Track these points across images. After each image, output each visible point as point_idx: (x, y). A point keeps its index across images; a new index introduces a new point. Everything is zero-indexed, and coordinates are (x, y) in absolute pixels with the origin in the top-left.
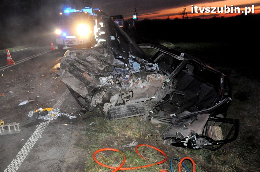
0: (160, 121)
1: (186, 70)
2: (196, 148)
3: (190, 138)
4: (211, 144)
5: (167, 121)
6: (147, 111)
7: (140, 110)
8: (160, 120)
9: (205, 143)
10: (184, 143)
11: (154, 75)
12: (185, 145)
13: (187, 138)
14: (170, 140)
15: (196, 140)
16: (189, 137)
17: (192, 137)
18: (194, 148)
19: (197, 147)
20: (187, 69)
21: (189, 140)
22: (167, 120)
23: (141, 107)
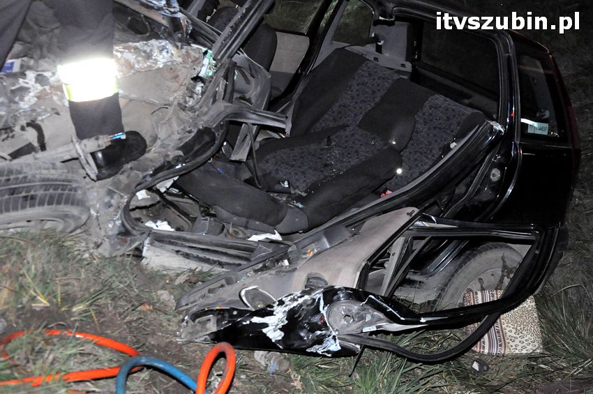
0: (187, 256)
1: (371, 48)
2: (328, 352)
3: (295, 304)
4: (396, 327)
5: (224, 259)
6: (110, 206)
7: (47, 188)
8: (186, 250)
9: (370, 324)
10: (266, 325)
11: (136, 48)
12: (274, 335)
13: (281, 303)
14: (209, 320)
15: (323, 311)
16: (294, 300)
17: (306, 297)
18: (319, 349)
19: (335, 346)
20: (376, 39)
21: (291, 314)
22: (225, 254)
23: (55, 177)
